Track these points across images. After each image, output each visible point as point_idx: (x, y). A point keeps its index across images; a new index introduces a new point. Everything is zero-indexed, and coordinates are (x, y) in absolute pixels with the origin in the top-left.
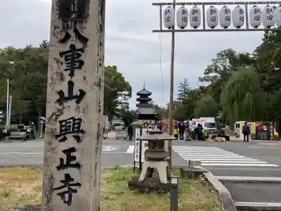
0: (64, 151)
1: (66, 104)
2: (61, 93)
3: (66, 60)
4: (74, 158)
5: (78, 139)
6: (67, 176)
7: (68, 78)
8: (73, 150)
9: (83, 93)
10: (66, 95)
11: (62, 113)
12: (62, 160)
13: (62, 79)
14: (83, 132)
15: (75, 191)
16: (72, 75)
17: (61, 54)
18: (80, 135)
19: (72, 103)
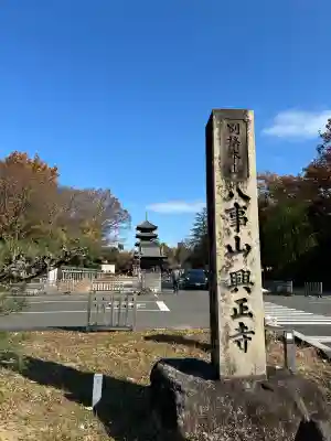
0: (237, 301)
1: (234, 258)
2: (229, 247)
3: (232, 216)
4: (247, 308)
5: (249, 291)
6: (241, 324)
7: (234, 234)
8: (245, 300)
9: (249, 248)
10: (234, 249)
11: (231, 266)
12: (235, 310)
13: (229, 234)
14: (252, 284)
15: (250, 339)
16: (238, 230)
17: (227, 211)
18: (250, 286)
19: (240, 256)
